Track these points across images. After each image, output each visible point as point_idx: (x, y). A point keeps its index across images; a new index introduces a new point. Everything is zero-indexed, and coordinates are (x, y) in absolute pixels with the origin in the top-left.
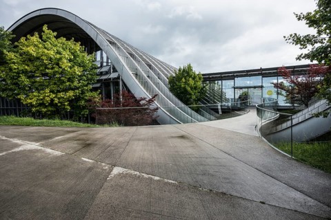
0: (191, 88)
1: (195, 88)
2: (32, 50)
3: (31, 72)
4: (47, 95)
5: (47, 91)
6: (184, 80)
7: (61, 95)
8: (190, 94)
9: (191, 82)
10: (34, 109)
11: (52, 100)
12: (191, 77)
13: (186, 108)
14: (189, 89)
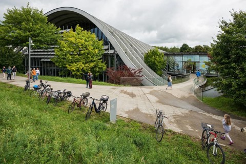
0: (158, 62)
1: (160, 62)
2: (73, 40)
3: (72, 52)
4: (81, 65)
5: (81, 63)
6: (154, 57)
7: (87, 65)
8: (157, 66)
9: (158, 58)
10: (73, 73)
11: (83, 68)
12: (157, 55)
13: (154, 73)
14: (156, 63)
